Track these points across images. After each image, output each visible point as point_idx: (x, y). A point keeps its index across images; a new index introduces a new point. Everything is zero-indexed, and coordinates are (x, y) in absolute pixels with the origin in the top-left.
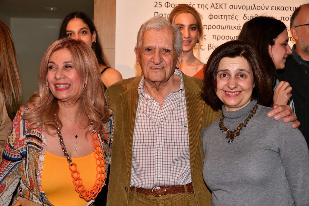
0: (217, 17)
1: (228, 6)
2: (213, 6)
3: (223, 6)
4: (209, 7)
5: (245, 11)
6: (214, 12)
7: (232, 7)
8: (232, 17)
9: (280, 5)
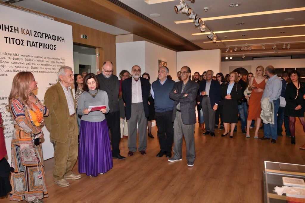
0: (16, 59)
1: (19, 55)
2: (14, 55)
3: (18, 55)
4: (12, 55)
5: (25, 57)
6: (15, 57)
7: (21, 55)
8: (21, 59)
9: (36, 56)
